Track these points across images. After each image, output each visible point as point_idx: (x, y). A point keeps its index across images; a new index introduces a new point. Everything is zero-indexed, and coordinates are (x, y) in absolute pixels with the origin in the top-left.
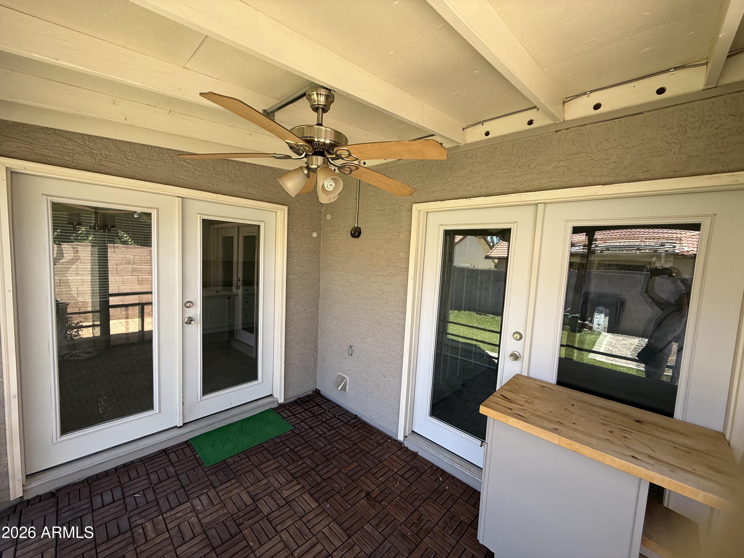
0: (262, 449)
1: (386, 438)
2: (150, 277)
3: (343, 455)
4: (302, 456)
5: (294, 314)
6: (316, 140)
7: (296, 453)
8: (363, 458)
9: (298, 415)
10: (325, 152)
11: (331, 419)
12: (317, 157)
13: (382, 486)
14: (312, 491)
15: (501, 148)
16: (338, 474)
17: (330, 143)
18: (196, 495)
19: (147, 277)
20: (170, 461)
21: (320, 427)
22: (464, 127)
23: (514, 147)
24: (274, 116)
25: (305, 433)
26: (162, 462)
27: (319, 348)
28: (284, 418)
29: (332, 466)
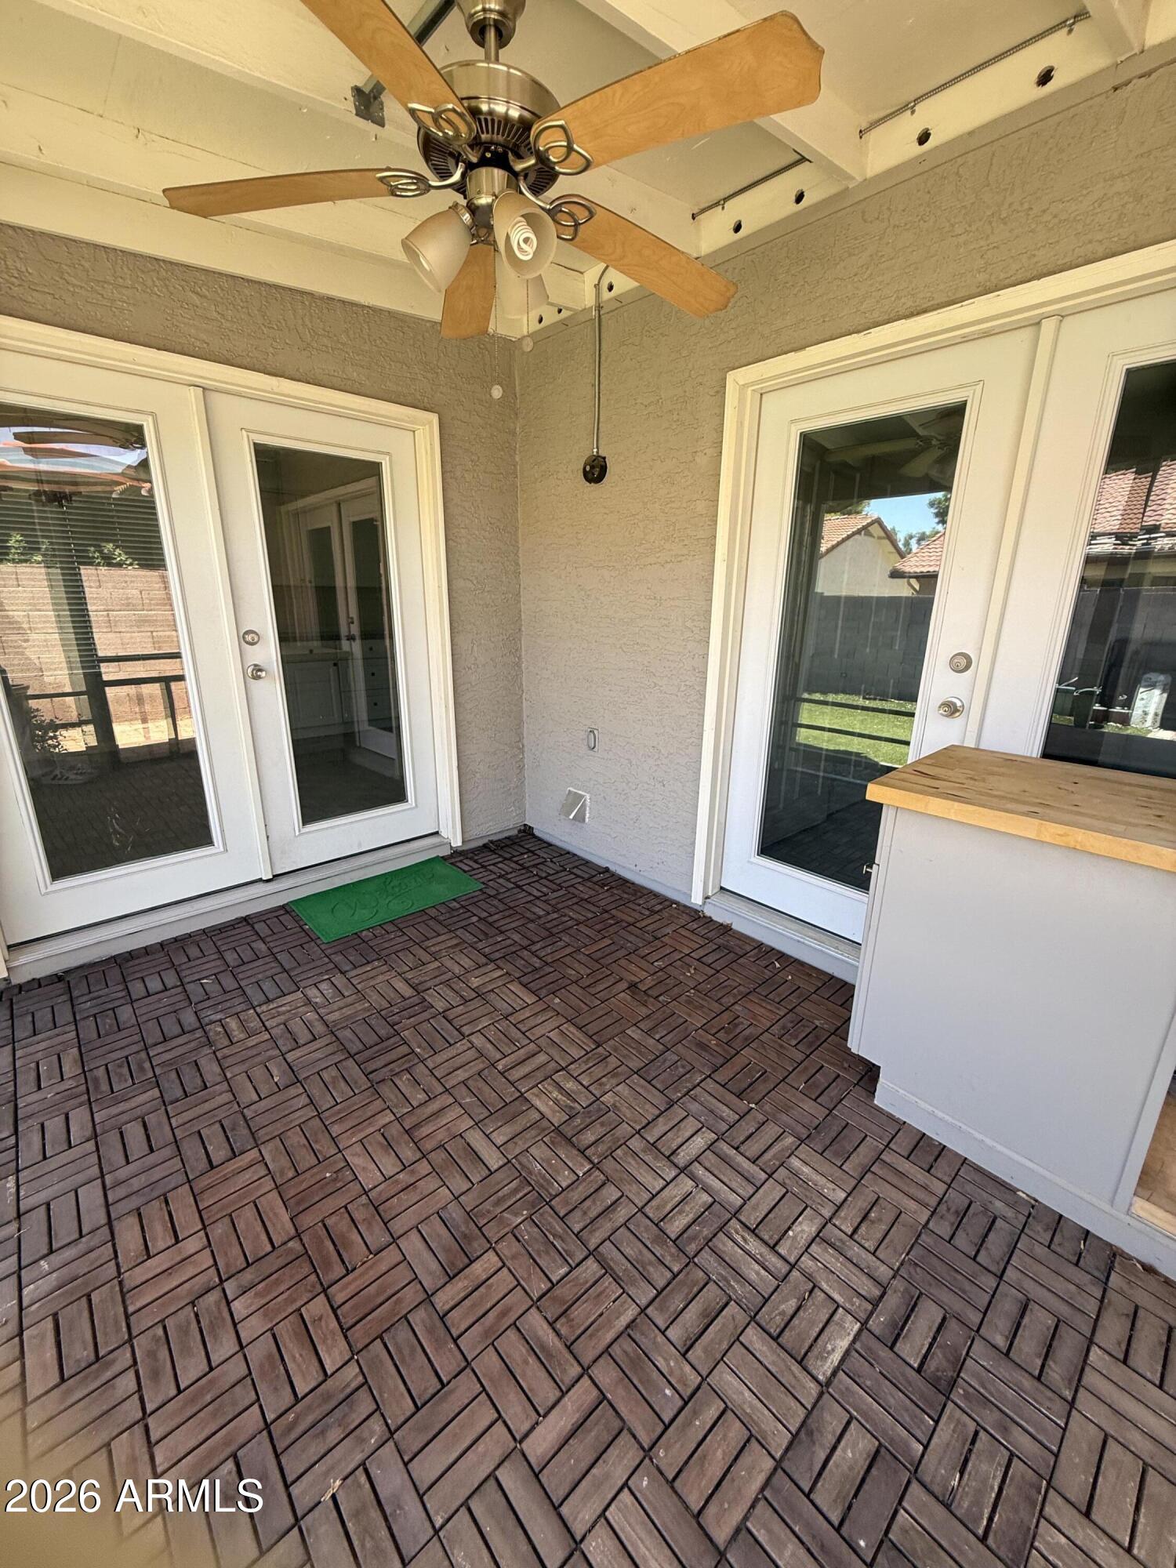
0: (425, 917)
1: (667, 903)
2: (174, 633)
3: (582, 928)
4: (503, 929)
5: (470, 668)
6: (484, 108)
7: (490, 924)
8: (622, 933)
9: (491, 868)
10: (510, 154)
11: (557, 872)
12: (490, 169)
13: (660, 973)
14: (525, 980)
15: (957, 173)
16: (574, 955)
17: (521, 118)
18: (310, 982)
19: (168, 633)
20: (257, 933)
21: (536, 885)
22: (864, 126)
23: (994, 161)
24: (382, 109)
25: (508, 894)
26: (244, 935)
27: (525, 742)
28: (465, 871)
29: (561, 944)
